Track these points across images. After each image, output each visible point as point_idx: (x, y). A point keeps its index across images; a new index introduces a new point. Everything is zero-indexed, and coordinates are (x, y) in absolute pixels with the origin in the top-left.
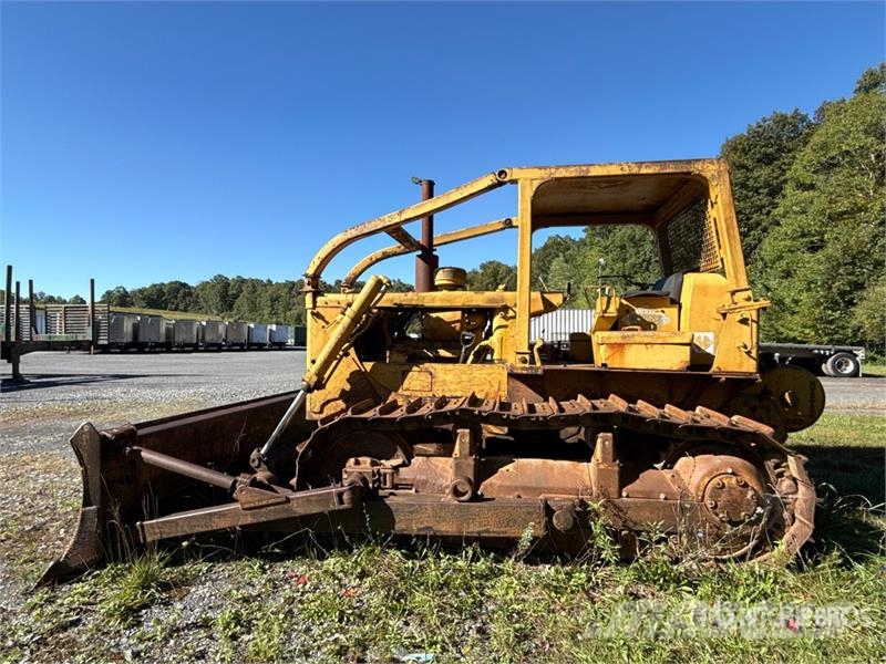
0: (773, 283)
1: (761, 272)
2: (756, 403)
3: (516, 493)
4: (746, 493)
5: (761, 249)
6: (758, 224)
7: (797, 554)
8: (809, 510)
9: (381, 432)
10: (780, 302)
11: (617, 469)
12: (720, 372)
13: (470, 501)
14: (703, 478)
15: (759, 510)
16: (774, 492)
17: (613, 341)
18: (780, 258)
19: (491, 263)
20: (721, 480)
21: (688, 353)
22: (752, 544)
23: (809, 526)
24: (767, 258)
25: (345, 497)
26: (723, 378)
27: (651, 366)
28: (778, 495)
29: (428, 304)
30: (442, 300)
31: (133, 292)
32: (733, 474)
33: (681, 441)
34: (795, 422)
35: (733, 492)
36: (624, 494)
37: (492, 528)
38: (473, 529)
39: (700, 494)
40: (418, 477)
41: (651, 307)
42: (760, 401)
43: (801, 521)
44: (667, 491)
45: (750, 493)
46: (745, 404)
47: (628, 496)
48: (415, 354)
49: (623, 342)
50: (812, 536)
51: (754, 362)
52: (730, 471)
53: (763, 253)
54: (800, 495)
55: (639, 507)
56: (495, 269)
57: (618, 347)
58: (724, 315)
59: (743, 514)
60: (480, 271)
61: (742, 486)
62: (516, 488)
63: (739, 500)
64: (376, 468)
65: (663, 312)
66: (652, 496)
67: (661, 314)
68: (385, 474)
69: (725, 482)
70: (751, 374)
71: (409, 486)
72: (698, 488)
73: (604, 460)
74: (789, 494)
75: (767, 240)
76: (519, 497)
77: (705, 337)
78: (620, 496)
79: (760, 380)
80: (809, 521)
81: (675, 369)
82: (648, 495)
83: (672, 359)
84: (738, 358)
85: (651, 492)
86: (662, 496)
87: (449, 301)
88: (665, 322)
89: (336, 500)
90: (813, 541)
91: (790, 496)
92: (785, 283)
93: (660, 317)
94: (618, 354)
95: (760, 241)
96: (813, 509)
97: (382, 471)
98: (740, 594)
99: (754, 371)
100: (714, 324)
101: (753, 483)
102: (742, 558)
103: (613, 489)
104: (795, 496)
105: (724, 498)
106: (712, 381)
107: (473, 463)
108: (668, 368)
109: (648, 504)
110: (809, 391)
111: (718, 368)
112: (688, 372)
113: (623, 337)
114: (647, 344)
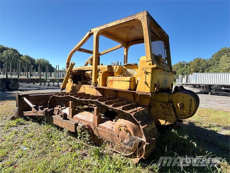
2: (165, 105)
4: (127, 134)
11: (97, 118)
12: (138, 92)
13: (63, 119)
14: (117, 126)
17: (110, 80)
21: (129, 85)
25: (44, 113)
26: (139, 94)
27: (119, 88)
32: (125, 127)
35: (123, 133)
39: (116, 131)
41: (132, 69)
42: (167, 105)
44: (109, 128)
46: (161, 105)
47: (100, 127)
51: (149, 89)
52: (124, 125)
55: (102, 131)
57: (111, 82)
61: (126, 131)
62: (79, 119)
63: (124, 136)
65: (135, 70)
67: (134, 71)
69: (121, 129)
70: (148, 93)
72: (116, 129)
73: (95, 115)
76: (79, 121)
78: (98, 127)
79: (151, 96)
81: (125, 89)
82: (104, 128)
83: (125, 86)
86: (107, 129)
88: (135, 74)
89: (42, 113)
93: (134, 72)
94: (111, 84)
103: (96, 124)
105: (120, 134)
107: (72, 110)
108: (123, 89)
109: (104, 131)
110: (189, 103)
111: (138, 90)
112: (129, 91)
113: (113, 79)
114: (118, 81)
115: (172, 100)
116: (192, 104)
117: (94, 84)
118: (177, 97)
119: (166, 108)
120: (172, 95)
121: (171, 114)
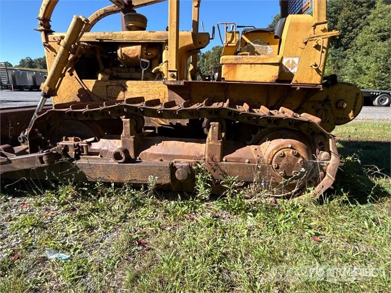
0: (359, 59)
1: (354, 53)
2: (320, 106)
3: (160, 158)
4: (298, 159)
5: (357, 39)
6: (358, 25)
7: (321, 195)
8: (334, 170)
9: (81, 121)
10: (360, 69)
11: (220, 144)
12: (297, 84)
13: (124, 162)
14: (273, 150)
15: (303, 170)
16: (315, 159)
17: (229, 62)
18: (365, 44)
19: (217, 47)
20: (283, 152)
21: (278, 71)
22: (296, 189)
23: (332, 179)
24: (358, 45)
25: (44, 159)
26: (298, 88)
27: (252, 80)
28: (318, 161)
29: (118, 39)
30: (128, 37)
31: (35, 60)
32: (292, 148)
33: (264, 128)
34: (341, 119)
35: (289, 159)
36: (224, 160)
37: (138, 179)
38: (126, 179)
39: (270, 160)
40: (102, 148)
42: (323, 105)
43: (329, 176)
44: (251, 158)
45: (300, 159)
46: (313, 107)
47: (226, 161)
48: (118, 76)
49: (236, 62)
50: (333, 185)
51: (320, 77)
52: (290, 146)
53: (357, 41)
54: (331, 162)
55: (232, 167)
56: (219, 50)
57: (233, 66)
58: (306, 43)
59: (294, 172)
60: (212, 51)
61: (295, 156)
62: (160, 155)
63: (292, 164)
64: (76, 143)
66: (241, 160)
67: (268, 45)
68: (82, 146)
69: (286, 153)
70: (317, 85)
71: (97, 154)
72: (269, 157)
73: (213, 139)
74: (324, 160)
75: (360, 34)
76: (161, 160)
77: (293, 61)
78: (222, 160)
79: (322, 89)
80: (333, 176)
81: (268, 81)
82: (238, 160)
83: (266, 75)
84: (310, 74)
85: (241, 158)
86: (247, 161)
87: (132, 37)
88: (269, 52)
89: (38, 161)
90: (333, 188)
91: (325, 162)
92: (365, 58)
93: (266, 48)
94: (232, 71)
95: (357, 35)
96: (336, 169)
97: (80, 144)
98: (281, 218)
99: (319, 83)
100: (299, 51)
101: (303, 154)
102: (288, 197)
103: (217, 156)
104: (328, 162)
105: (284, 162)
106: (291, 90)
107: (133, 140)
108: (263, 81)
109: (238, 165)
110: (354, 100)
111: (296, 81)
112: (277, 84)
113: (236, 59)
114: (251, 64)
115: (329, 97)
116: (358, 100)
117: (175, 74)
118: (337, 91)
119: (321, 110)
120: (330, 88)
121: (328, 119)
